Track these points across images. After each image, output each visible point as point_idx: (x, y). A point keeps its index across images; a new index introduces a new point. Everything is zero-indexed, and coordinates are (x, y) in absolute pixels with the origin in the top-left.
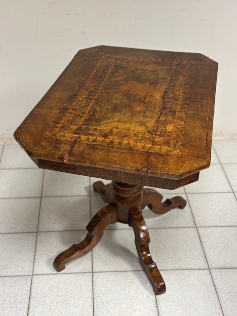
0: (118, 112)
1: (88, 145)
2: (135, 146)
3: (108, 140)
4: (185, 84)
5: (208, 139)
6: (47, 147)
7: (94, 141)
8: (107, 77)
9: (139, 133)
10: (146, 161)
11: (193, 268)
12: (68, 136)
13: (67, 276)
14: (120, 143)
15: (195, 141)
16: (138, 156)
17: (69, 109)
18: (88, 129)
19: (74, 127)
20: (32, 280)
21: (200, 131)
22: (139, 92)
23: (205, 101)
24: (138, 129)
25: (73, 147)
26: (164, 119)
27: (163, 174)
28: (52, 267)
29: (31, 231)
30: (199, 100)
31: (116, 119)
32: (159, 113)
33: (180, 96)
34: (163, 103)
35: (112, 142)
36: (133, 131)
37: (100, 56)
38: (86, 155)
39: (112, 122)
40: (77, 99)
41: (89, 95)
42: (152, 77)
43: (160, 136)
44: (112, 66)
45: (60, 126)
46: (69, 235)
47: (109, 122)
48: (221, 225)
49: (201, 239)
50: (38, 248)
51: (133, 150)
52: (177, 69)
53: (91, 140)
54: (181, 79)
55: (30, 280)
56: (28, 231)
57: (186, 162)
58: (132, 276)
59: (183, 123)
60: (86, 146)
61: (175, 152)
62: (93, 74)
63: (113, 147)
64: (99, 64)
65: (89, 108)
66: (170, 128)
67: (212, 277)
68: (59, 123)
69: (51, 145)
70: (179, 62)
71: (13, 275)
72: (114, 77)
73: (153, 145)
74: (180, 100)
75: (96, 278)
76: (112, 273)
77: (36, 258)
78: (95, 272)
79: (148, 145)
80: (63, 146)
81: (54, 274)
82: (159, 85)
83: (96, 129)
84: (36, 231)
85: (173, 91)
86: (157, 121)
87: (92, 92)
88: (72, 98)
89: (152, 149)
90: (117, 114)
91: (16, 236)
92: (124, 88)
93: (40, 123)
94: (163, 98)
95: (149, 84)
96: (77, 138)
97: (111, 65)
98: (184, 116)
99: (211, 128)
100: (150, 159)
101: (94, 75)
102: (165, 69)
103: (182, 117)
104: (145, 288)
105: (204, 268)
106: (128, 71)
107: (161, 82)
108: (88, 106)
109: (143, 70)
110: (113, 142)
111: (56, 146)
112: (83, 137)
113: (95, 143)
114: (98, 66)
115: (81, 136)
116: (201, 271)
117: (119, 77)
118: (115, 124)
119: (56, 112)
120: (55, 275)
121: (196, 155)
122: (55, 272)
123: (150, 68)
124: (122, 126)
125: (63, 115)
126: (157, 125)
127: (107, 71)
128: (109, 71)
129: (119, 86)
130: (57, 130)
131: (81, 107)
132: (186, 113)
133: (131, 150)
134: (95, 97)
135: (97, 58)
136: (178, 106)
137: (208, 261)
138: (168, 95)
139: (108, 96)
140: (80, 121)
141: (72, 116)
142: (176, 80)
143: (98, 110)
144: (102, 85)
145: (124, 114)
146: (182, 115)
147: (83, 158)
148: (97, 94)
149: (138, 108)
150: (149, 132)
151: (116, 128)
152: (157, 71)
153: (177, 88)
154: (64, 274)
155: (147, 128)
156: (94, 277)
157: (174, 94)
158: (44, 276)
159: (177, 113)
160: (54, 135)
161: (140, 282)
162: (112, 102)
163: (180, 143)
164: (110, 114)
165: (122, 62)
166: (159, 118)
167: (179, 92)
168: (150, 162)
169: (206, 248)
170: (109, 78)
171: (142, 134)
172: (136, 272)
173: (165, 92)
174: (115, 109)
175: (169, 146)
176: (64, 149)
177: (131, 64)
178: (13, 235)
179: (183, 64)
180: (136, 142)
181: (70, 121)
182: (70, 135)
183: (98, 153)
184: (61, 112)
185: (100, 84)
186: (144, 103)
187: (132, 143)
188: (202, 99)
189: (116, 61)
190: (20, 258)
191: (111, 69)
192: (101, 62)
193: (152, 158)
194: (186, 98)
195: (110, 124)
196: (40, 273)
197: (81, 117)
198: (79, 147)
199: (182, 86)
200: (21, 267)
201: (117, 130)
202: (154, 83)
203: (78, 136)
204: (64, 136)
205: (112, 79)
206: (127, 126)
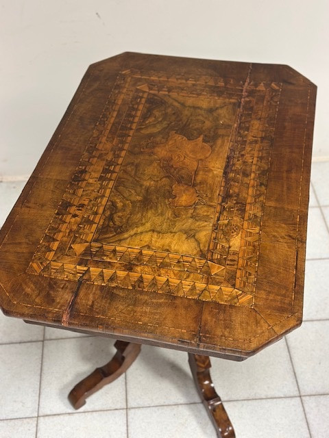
0: (151, 208)
1: (102, 288)
2: (179, 287)
3: (134, 276)
4: (263, 139)
5: (299, 266)
6: (34, 296)
7: (112, 279)
8: (134, 126)
9: (185, 258)
10: (196, 322)
11: (277, 396)
12: (69, 268)
13: (89, 416)
14: (154, 283)
15: (277, 272)
16: (183, 312)
17: (71, 205)
18: (101, 251)
19: (79, 248)
20: (37, 426)
21: (284, 249)
22: (186, 160)
23: (293, 175)
24: (184, 249)
25: (76, 294)
26: (226, 222)
27: (225, 349)
28: (67, 401)
29: (35, 338)
30: (285, 175)
31: (148, 225)
32: (219, 209)
33: (254, 167)
34: (226, 182)
35: (141, 280)
36: (177, 252)
37: (124, 77)
38: (98, 313)
39: (141, 233)
40: (84, 180)
41: (106, 171)
42: (208, 124)
43: (219, 262)
44: (143, 101)
45: (55, 245)
46: (91, 344)
47: (136, 234)
48: (319, 317)
49: (289, 344)
50: (45, 368)
51: (175, 298)
52: (250, 102)
53: (106, 278)
54: (256, 126)
55: (35, 425)
56: (29, 339)
57: (262, 321)
58: (185, 412)
59: (257, 229)
60: (98, 292)
61: (245, 299)
62: (112, 120)
63: (142, 293)
64: (122, 96)
65: (104, 201)
66: (236, 242)
67: (304, 410)
68: (55, 240)
69: (40, 291)
70: (253, 88)
71: (9, 418)
72: (146, 128)
73: (207, 284)
74: (253, 175)
75: (133, 419)
76: (156, 409)
77: (43, 387)
78: (129, 409)
79: (200, 285)
80: (61, 292)
81: (69, 414)
82: (219, 142)
83: (114, 251)
84: (42, 339)
85: (243, 155)
86: (216, 227)
87: (110, 163)
88: (77, 178)
89: (207, 293)
90: (150, 214)
91: (13, 348)
92: (162, 152)
93: (24, 241)
94: (225, 173)
95: (204, 141)
96: (84, 274)
97: (141, 98)
98: (259, 214)
99: (303, 241)
100: (204, 318)
101: (113, 124)
102: (230, 103)
103: (256, 216)
104: (205, 433)
105: (292, 395)
106: (169, 110)
107: (223, 136)
108: (103, 196)
109: (194, 107)
110: (142, 282)
111: (48, 295)
112: (94, 271)
113: (114, 285)
114: (120, 102)
115: (91, 269)
116: (288, 401)
117: (154, 126)
118: (146, 238)
119: (50, 212)
120: (71, 416)
121: (279, 304)
122: (70, 409)
123: (205, 102)
124: (158, 242)
125: (61, 220)
126: (214, 235)
127: (134, 113)
128: (139, 113)
129: (154, 147)
130: (51, 255)
131: (91, 201)
132: (263, 207)
133: (171, 296)
134: (114, 175)
135: (119, 82)
136: (251, 190)
137: (299, 381)
138: (234, 165)
139: (136, 172)
140: (90, 233)
141: (76, 222)
142: (248, 129)
143: (119, 205)
144: (126, 147)
145: (162, 214)
146: (255, 212)
147: (93, 319)
148: (117, 169)
149: (184, 199)
150: (203, 255)
151: (149, 247)
152: (217, 109)
153: (248, 148)
154: (84, 412)
155: (199, 244)
156: (129, 417)
157: (244, 162)
158: (55, 418)
159: (248, 208)
160: (47, 268)
161: (198, 423)
162: (141, 186)
163: (253, 278)
164: (139, 215)
165: (159, 91)
166: (218, 220)
167: (252, 157)
168: (203, 323)
169: (295, 360)
170: (138, 130)
171: (190, 259)
172: (192, 405)
173: (228, 158)
174: (147, 203)
175: (234, 286)
176: (62, 301)
177: (174, 95)
178: (8, 346)
179: (259, 91)
180: (180, 278)
181: (72, 235)
182: (72, 266)
183: (117, 309)
184: (58, 214)
185: (123, 142)
186: (194, 186)
187: (174, 281)
188: (289, 171)
189: (150, 89)
190: (19, 388)
191: (141, 107)
192: (125, 91)
193: (207, 316)
194: (264, 171)
195: (138, 237)
196: (49, 413)
197: (92, 222)
198: (86, 294)
199: (256, 142)
200: (21, 402)
201: (151, 253)
202: (211, 138)
203: (85, 269)
204: (62, 270)
205: (143, 131)
206: (167, 240)
